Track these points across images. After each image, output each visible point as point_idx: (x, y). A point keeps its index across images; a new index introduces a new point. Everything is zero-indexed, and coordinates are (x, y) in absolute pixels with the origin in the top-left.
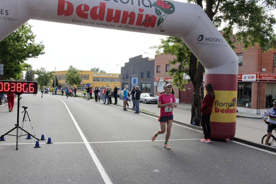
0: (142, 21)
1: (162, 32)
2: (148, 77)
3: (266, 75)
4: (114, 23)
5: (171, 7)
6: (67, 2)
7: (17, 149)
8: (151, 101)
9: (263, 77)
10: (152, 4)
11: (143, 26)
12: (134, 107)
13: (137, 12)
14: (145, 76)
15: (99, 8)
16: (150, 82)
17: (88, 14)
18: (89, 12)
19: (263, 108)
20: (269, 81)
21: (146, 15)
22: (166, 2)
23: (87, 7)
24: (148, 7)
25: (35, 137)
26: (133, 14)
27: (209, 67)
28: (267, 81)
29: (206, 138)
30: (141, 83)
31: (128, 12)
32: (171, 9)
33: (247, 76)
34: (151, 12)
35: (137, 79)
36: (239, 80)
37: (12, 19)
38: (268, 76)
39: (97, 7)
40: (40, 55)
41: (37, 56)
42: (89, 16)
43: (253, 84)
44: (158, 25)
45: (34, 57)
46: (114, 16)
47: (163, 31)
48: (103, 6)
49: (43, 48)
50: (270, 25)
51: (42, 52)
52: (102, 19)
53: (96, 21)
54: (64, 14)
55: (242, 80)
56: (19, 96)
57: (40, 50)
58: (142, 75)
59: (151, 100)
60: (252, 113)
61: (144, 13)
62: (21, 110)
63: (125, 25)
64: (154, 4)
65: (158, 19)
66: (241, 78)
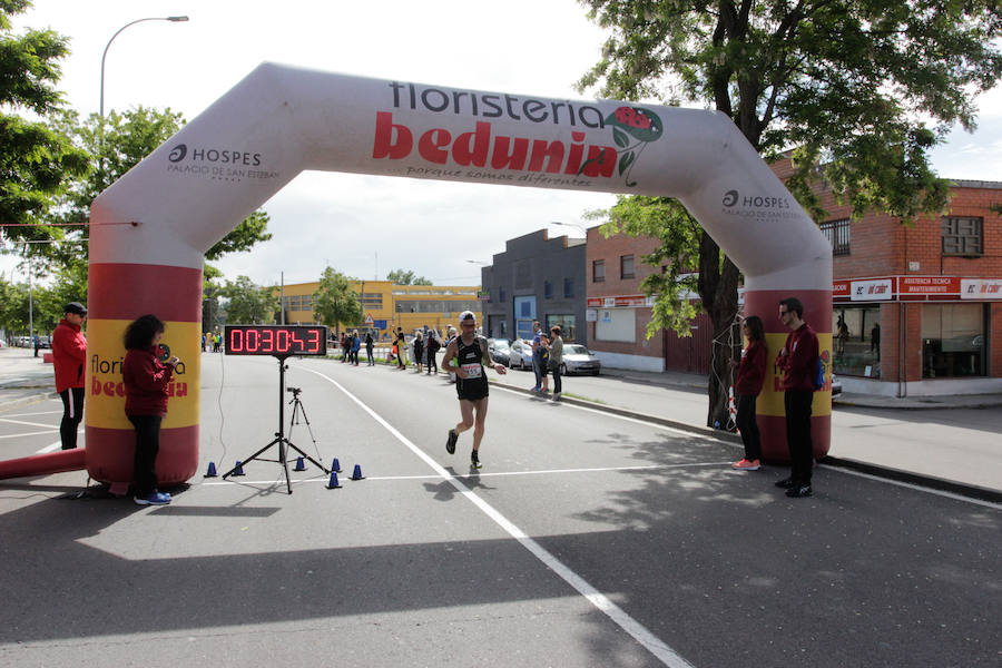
0: (582, 163)
1: (632, 185)
2: (566, 297)
3: (922, 281)
4: (511, 172)
5: (653, 124)
6: (397, 126)
7: (290, 492)
8: (580, 368)
9: (911, 289)
10: (605, 118)
11: (582, 174)
12: (539, 384)
13: (568, 142)
14: (558, 292)
15: (473, 137)
16: (572, 312)
17: (446, 153)
18: (449, 148)
19: (916, 379)
20: (931, 297)
21: (591, 147)
22: (640, 112)
23: (444, 137)
24: (596, 126)
25: (321, 467)
26: (558, 147)
27: (758, 271)
28: (923, 297)
29: (750, 457)
30: (547, 316)
31: (546, 142)
32: (654, 129)
33: (866, 284)
34: (603, 138)
35: (533, 301)
36: (835, 300)
37: (267, 174)
38: (927, 285)
39: (470, 134)
40: (257, 243)
41: (250, 247)
42: (450, 157)
43: (882, 307)
44: (621, 172)
45: (240, 250)
46: (510, 154)
47: (634, 184)
48: (483, 131)
49: (265, 221)
50: (918, 151)
51: (261, 235)
52: (480, 162)
53: (465, 169)
54: (388, 156)
55: (852, 299)
56: (282, 364)
57: (259, 230)
58: (548, 290)
59: (580, 365)
60: (883, 393)
61: (586, 143)
62: (288, 396)
63: (537, 174)
64: (610, 117)
65: (620, 156)
66: (848, 291)
